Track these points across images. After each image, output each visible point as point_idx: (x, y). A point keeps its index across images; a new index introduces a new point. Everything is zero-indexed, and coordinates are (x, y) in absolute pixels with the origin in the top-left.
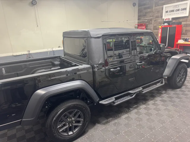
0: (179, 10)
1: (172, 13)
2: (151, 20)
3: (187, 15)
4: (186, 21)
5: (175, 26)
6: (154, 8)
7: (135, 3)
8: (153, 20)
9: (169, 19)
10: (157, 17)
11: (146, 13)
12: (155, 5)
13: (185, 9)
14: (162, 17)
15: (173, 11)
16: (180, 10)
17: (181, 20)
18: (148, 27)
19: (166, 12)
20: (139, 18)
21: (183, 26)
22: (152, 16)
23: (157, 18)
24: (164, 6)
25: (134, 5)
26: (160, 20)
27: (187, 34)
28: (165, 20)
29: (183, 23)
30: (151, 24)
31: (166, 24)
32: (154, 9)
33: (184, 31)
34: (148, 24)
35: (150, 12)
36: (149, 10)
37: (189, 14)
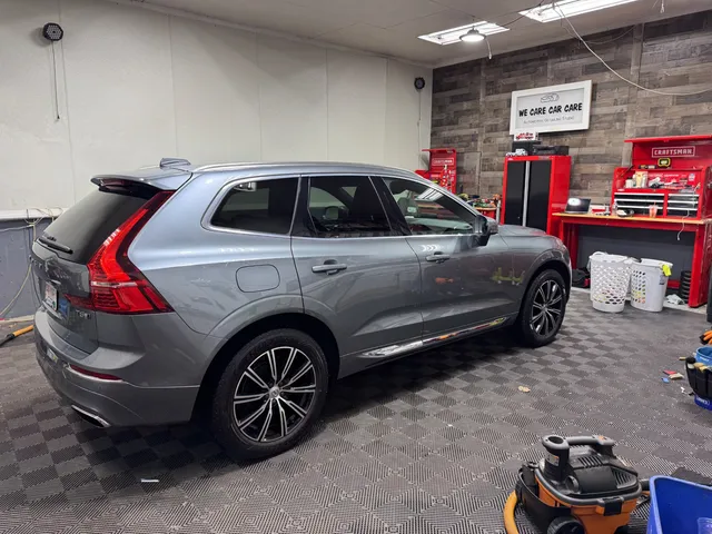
0: (558, 109)
1: (540, 117)
2: (474, 138)
3: (585, 125)
4: (582, 144)
5: (547, 158)
6: (481, 99)
7: (422, 79)
8: (479, 138)
9: (529, 135)
10: (494, 129)
11: (459, 114)
12: (487, 90)
13: (577, 107)
14: (508, 129)
15: (540, 111)
16: (563, 109)
17: (566, 141)
18: (463, 160)
19: (521, 114)
20: (436, 129)
21: (573, 160)
22: (478, 126)
23: (491, 131)
24: (515, 95)
25: (419, 84)
26: (501, 139)
27: (586, 189)
28: (518, 138)
29: (573, 152)
30: (475, 150)
31: (520, 152)
32: (484, 102)
33: (577, 179)
34: (463, 150)
35: (469, 112)
36: (466, 105)
37: (590, 124)
